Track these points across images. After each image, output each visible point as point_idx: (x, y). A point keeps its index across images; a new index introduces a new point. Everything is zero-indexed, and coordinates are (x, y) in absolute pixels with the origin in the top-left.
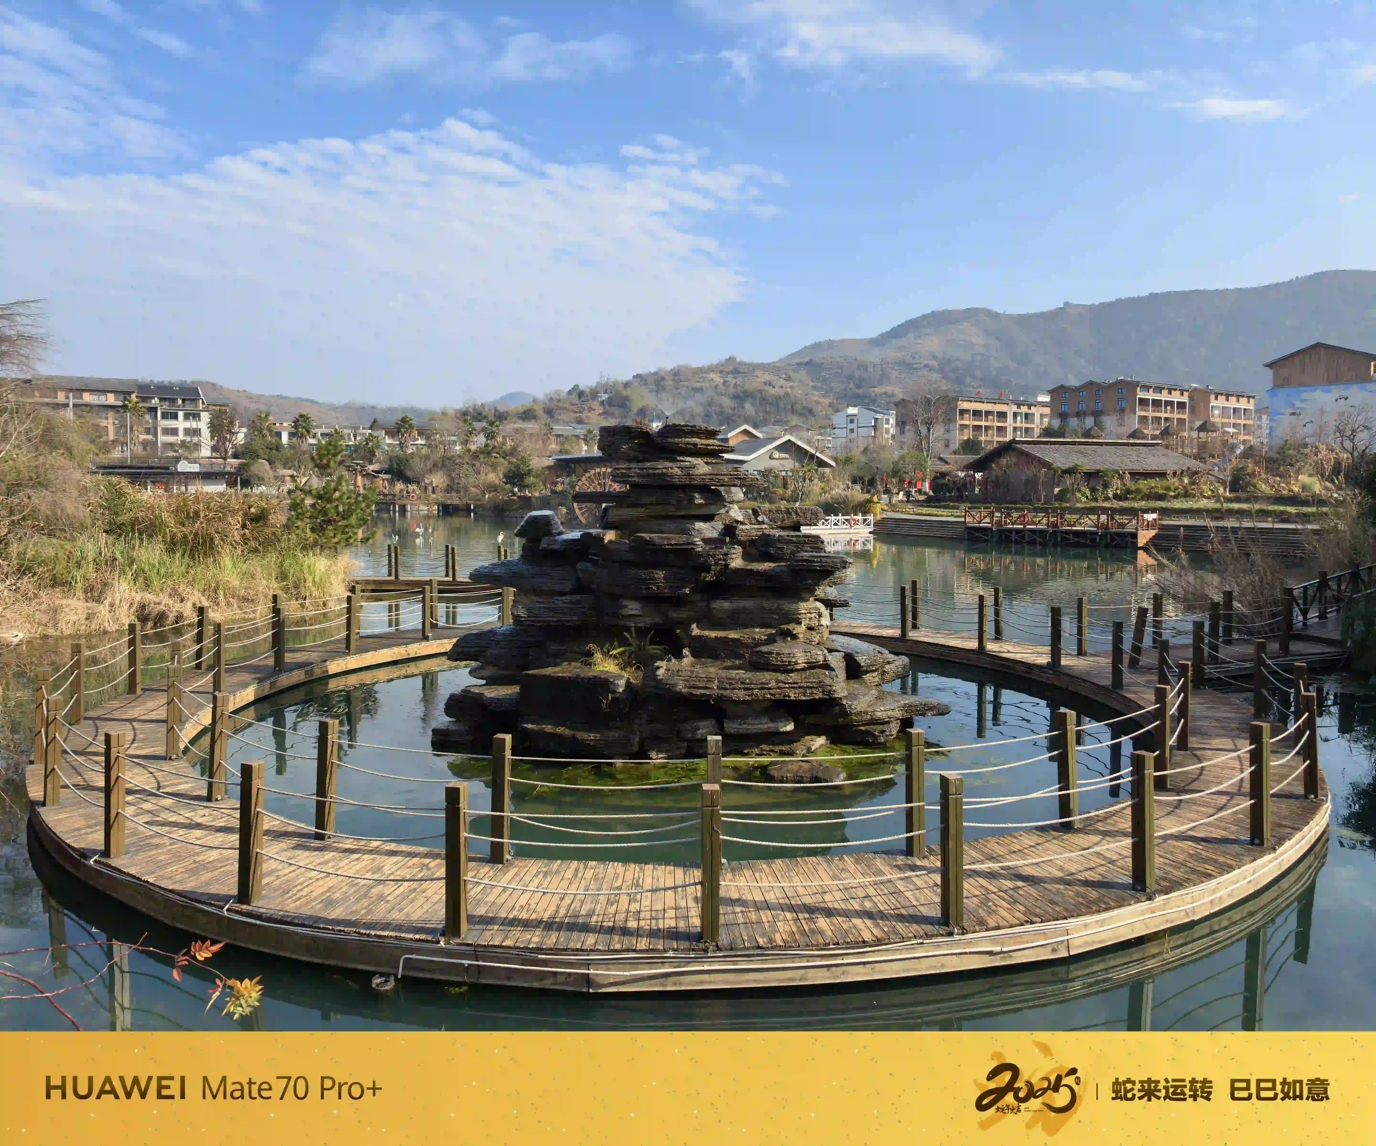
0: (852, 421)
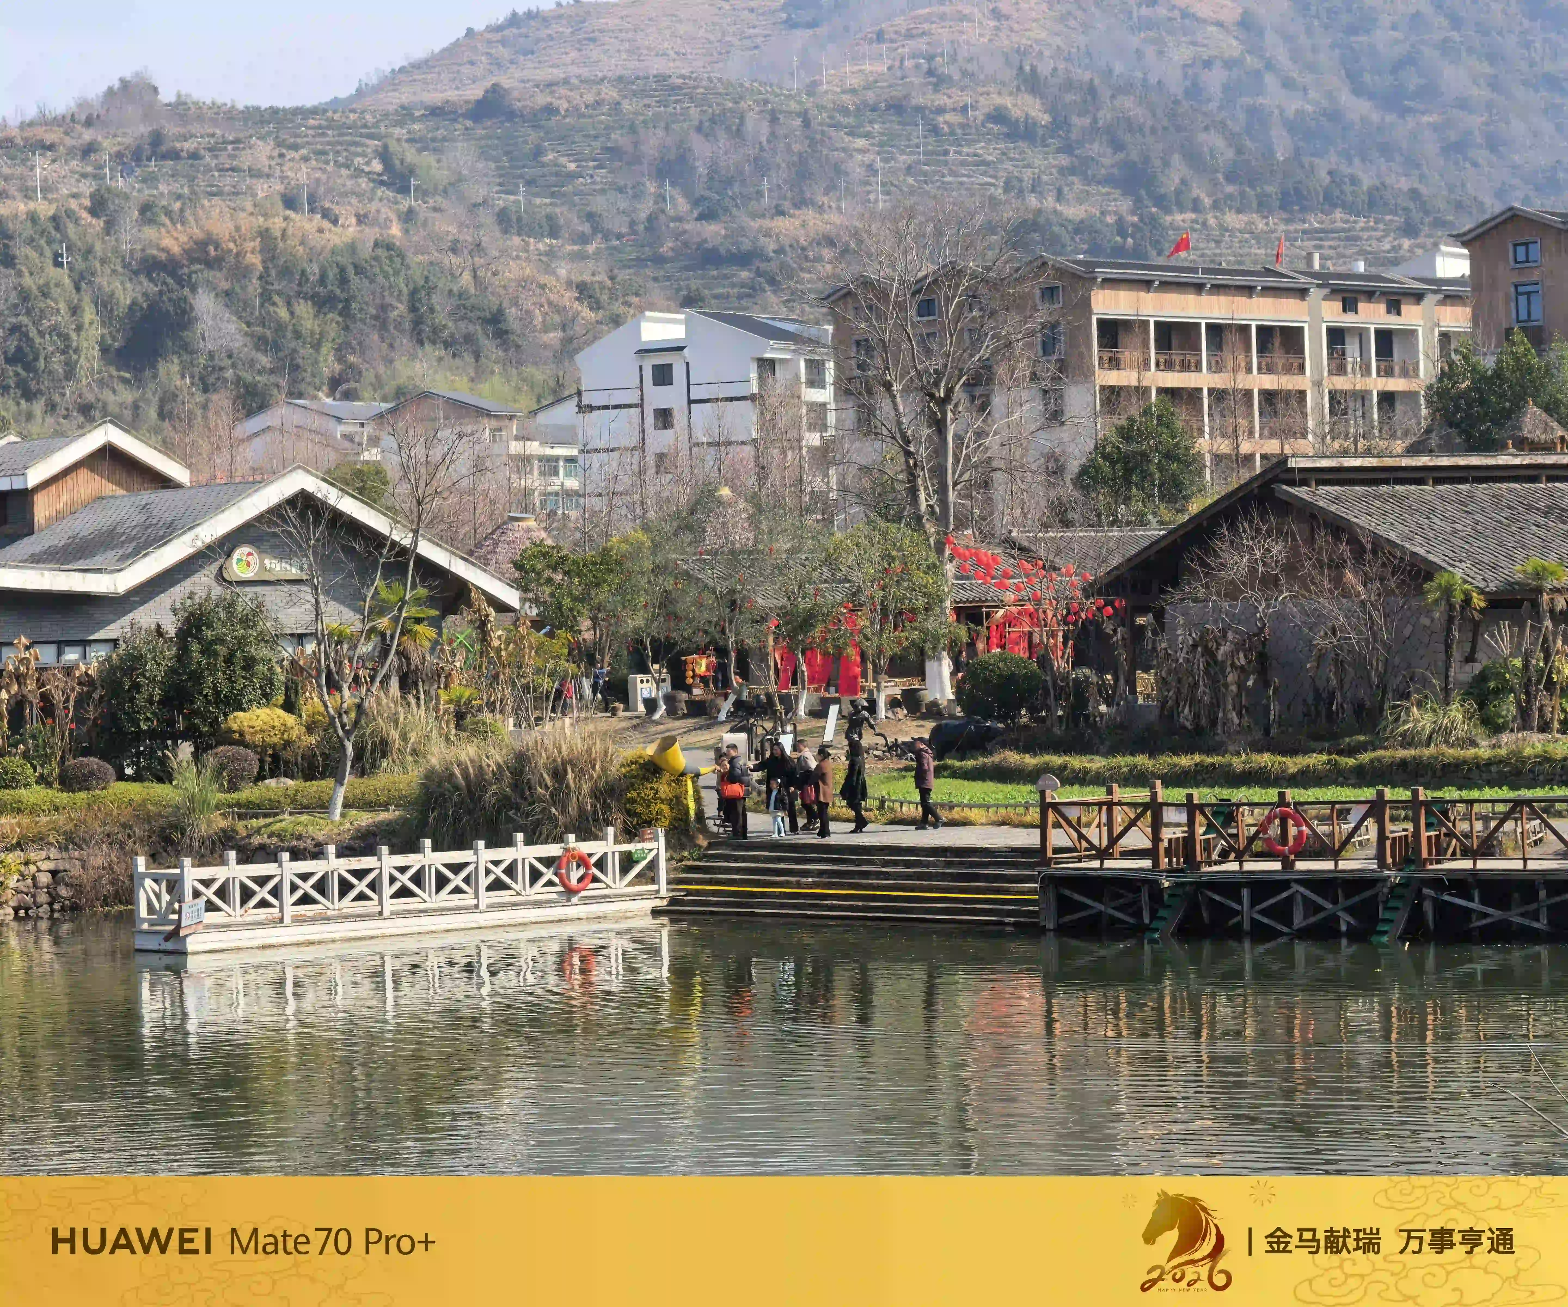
0: (663, 375)
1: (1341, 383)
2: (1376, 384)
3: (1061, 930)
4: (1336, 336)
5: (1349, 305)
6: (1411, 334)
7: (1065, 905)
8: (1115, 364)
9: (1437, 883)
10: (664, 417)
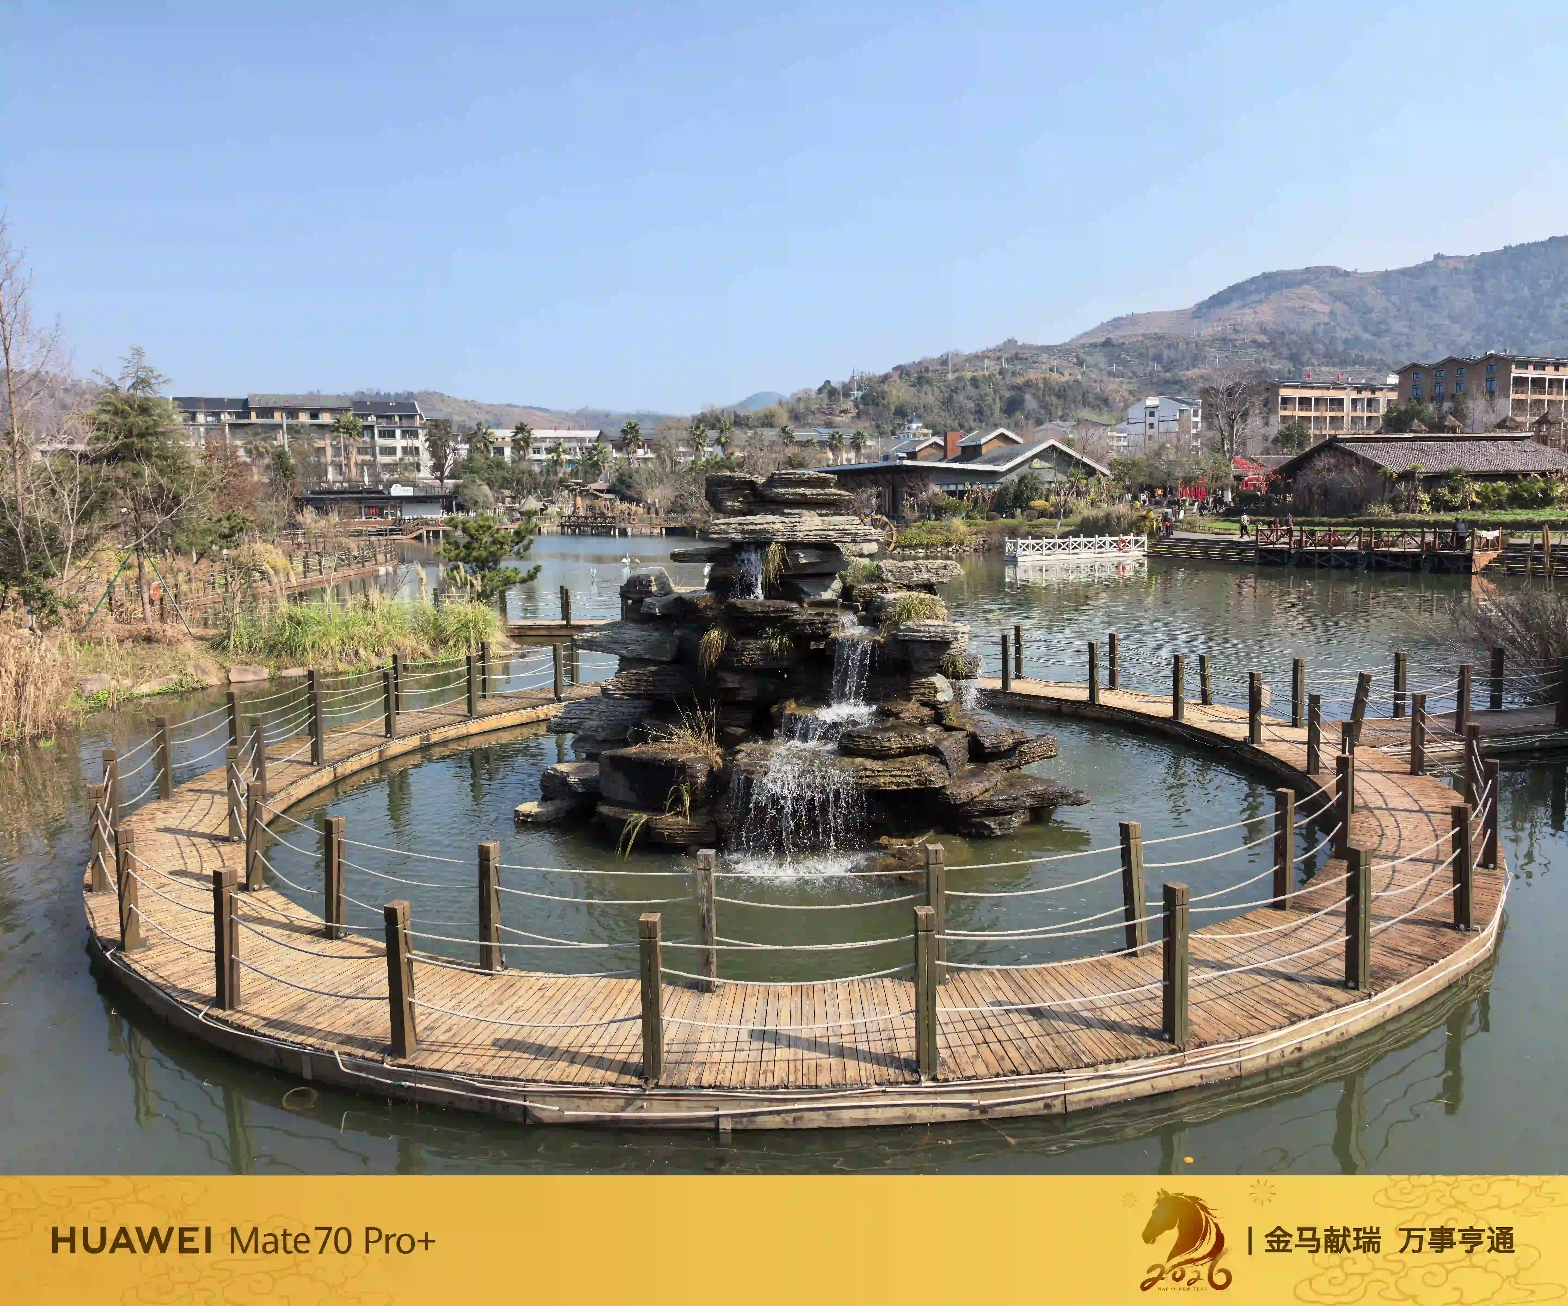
0: (1152, 414)
1: (1355, 414)
2: (1366, 414)
3: (1260, 564)
4: (1354, 401)
5: (1359, 392)
6: (1378, 400)
7: (1261, 557)
8: (1285, 409)
9: (1376, 554)
10: (1152, 426)
